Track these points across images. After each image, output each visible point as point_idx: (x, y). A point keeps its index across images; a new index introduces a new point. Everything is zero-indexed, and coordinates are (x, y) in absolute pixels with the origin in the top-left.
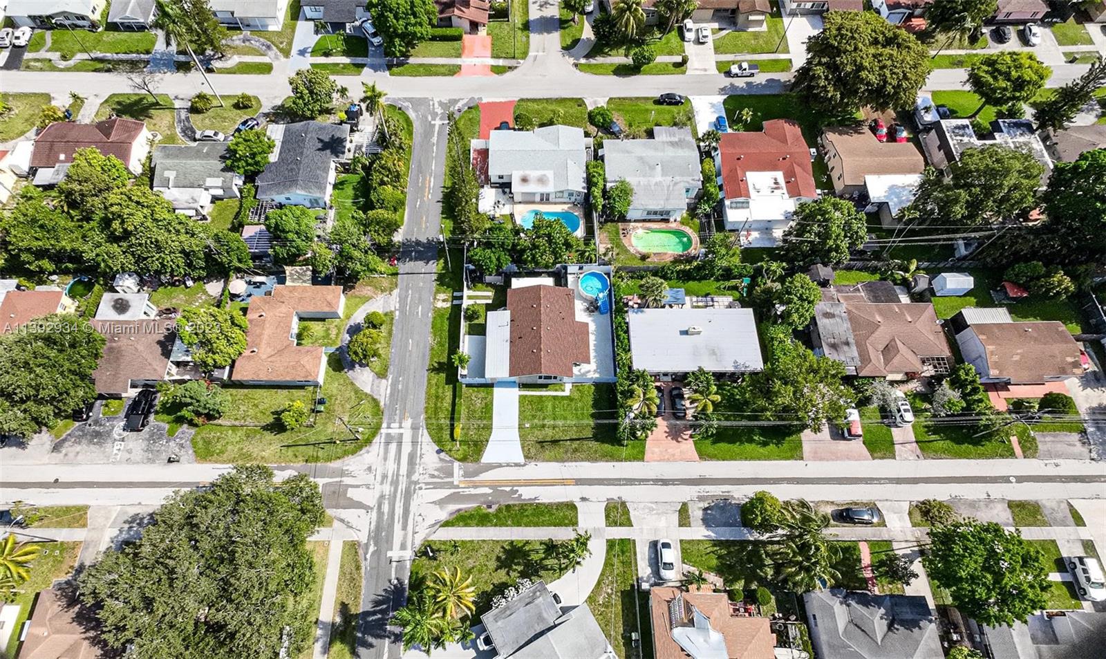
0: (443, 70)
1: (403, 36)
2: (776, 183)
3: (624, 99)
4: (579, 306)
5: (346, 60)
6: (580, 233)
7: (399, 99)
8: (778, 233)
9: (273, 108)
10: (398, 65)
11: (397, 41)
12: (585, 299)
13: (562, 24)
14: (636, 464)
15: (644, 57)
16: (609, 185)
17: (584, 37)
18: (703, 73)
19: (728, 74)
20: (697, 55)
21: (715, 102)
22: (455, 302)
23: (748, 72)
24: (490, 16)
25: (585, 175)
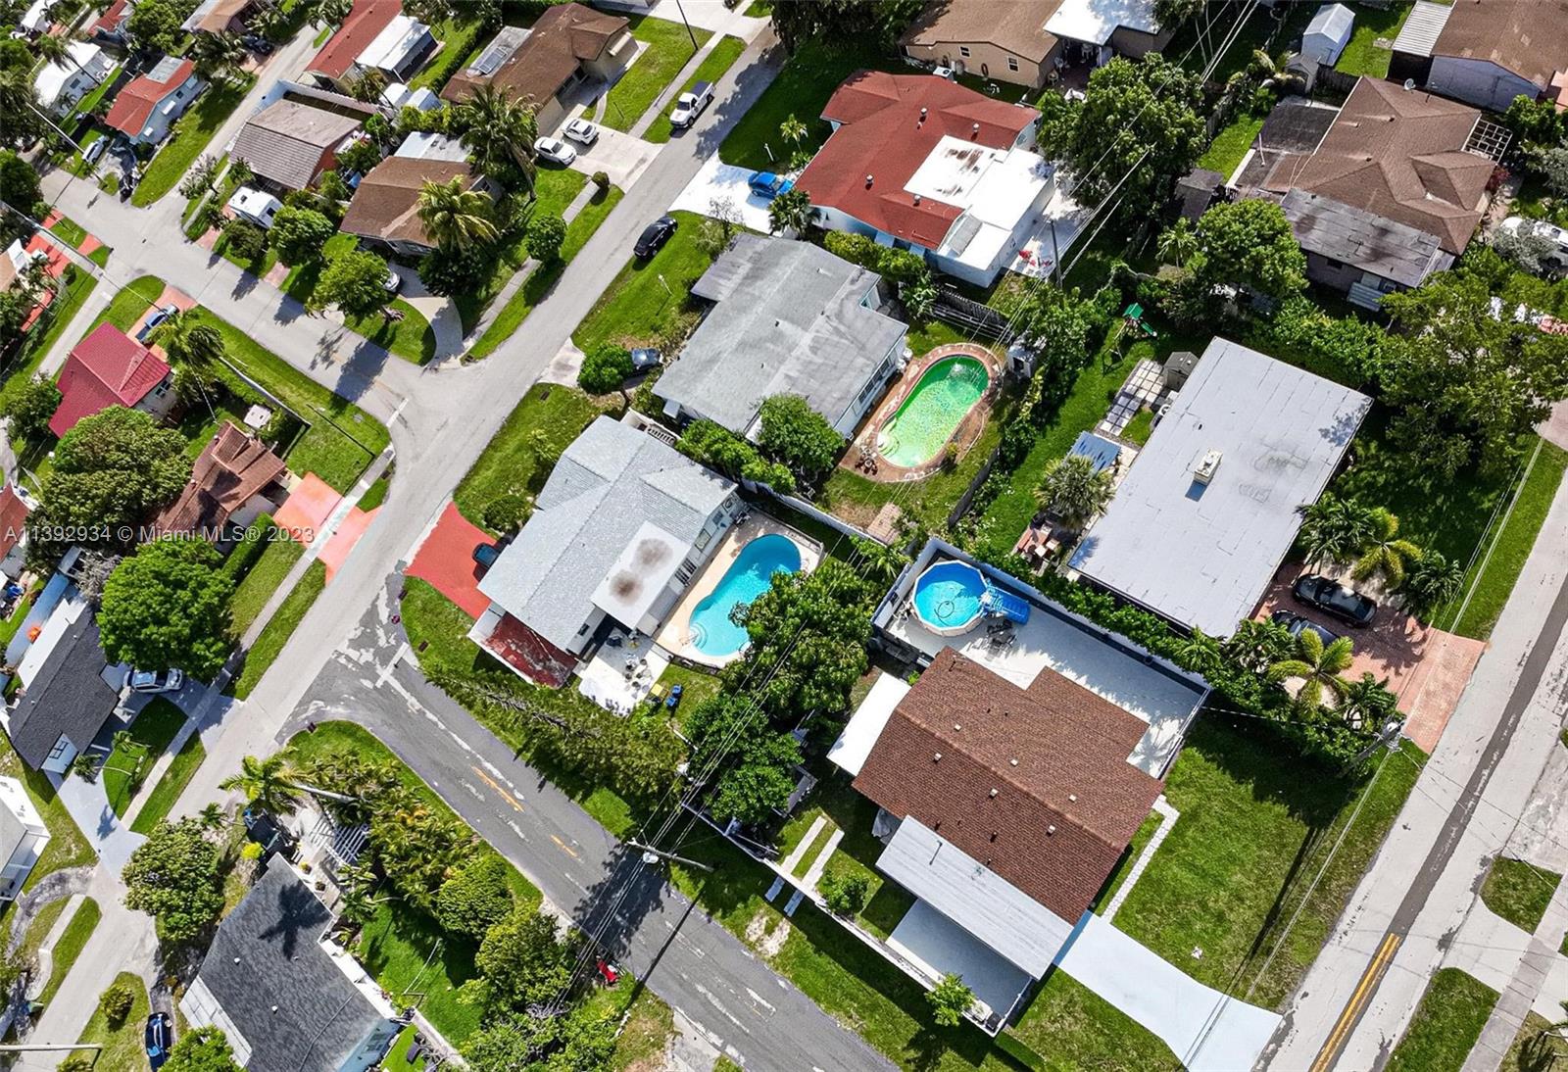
0: (302, 597)
1: (198, 632)
2: (962, 155)
3: (591, 313)
4: (976, 653)
5: (166, 760)
6: (810, 556)
7: (295, 715)
8: (1061, 206)
9: (157, 962)
10: (237, 672)
11: (198, 648)
12: (969, 635)
13: (381, 343)
14: (1425, 778)
15: (549, 236)
16: (751, 435)
17: (430, 316)
18: (644, 167)
19: (678, 130)
20: (607, 159)
21: (714, 174)
22: (791, 907)
23: (700, 100)
24: (278, 453)
25: (700, 468)
